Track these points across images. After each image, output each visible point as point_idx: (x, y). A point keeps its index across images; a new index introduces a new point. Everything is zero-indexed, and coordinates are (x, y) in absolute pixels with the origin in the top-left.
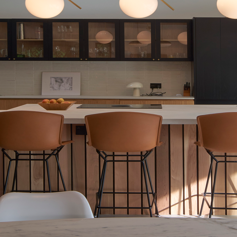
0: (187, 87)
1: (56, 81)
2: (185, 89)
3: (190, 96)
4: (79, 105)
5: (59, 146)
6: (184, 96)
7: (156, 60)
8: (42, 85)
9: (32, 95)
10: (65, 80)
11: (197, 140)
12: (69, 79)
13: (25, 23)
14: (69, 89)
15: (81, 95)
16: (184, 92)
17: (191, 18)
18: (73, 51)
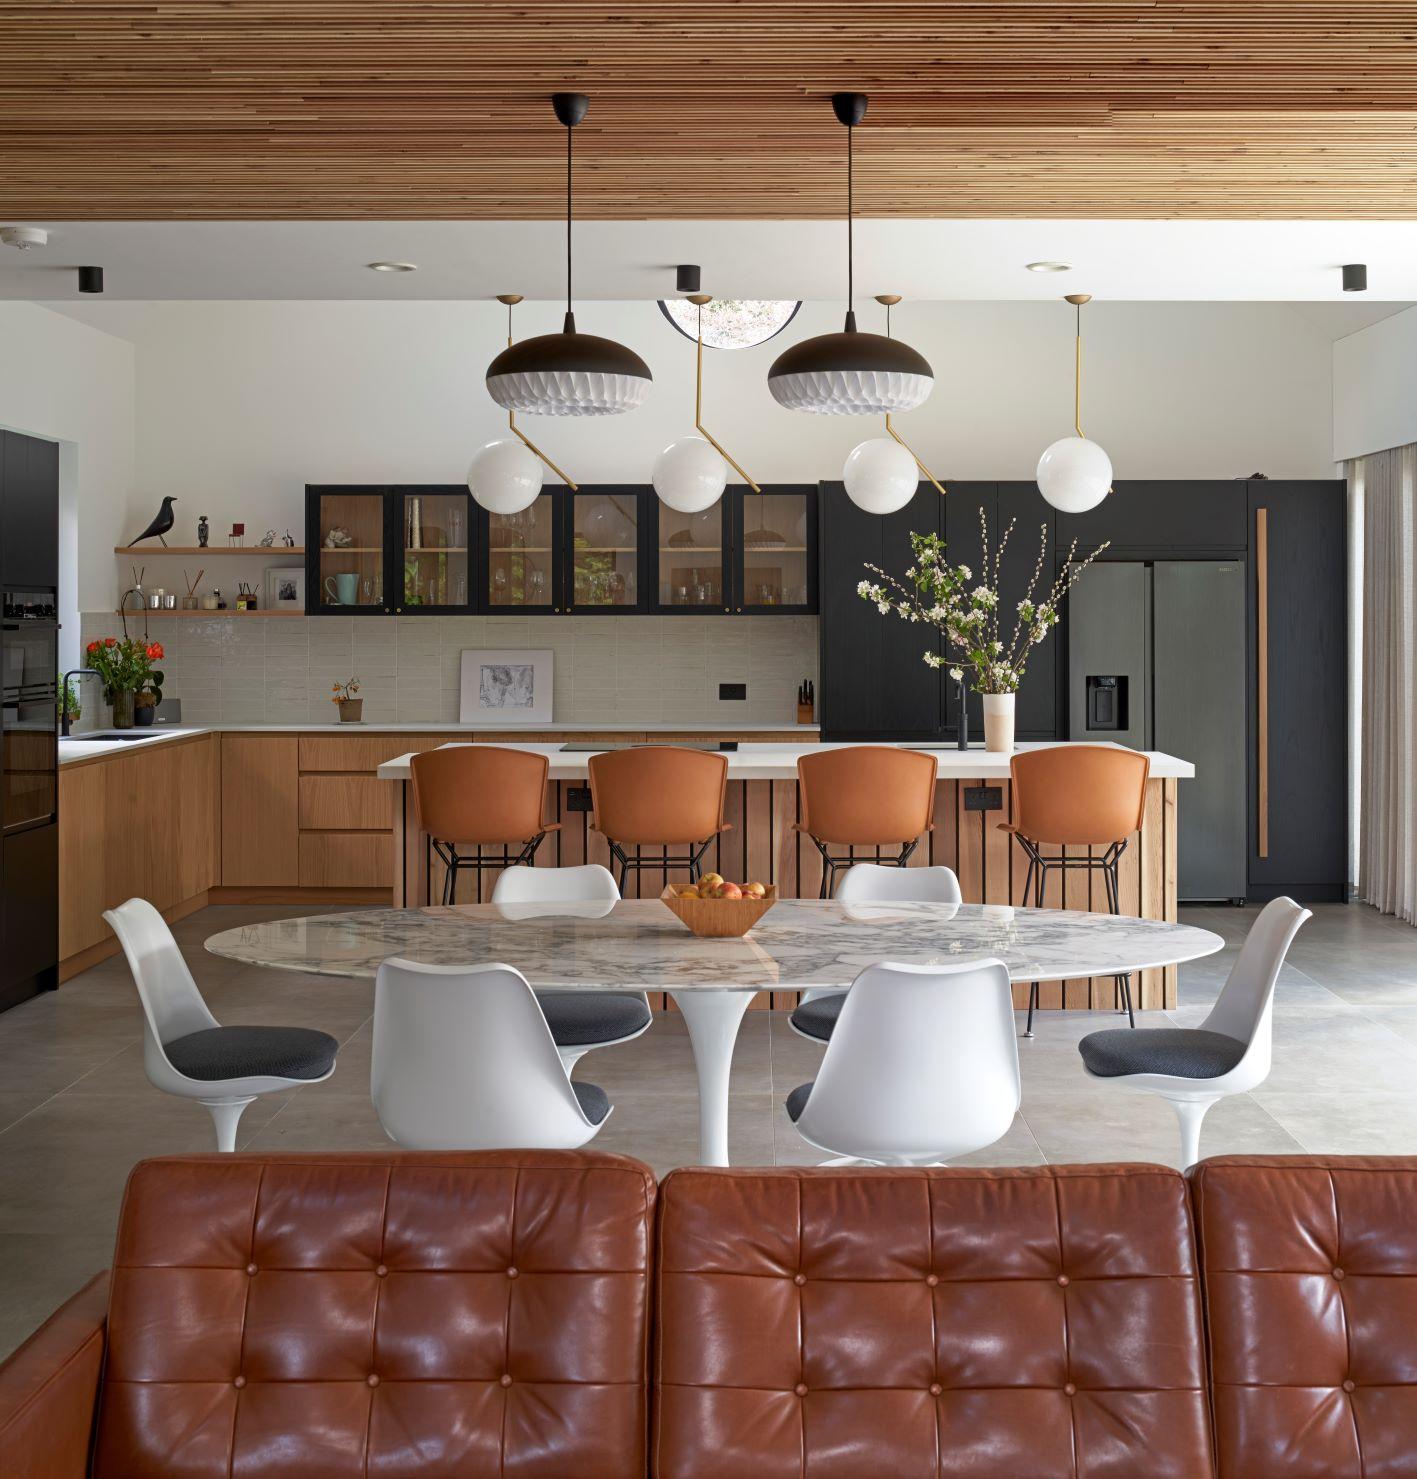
0: (805, 696)
1: (495, 679)
2: (800, 702)
3: (813, 723)
4: (562, 745)
5: (540, 832)
6: (800, 722)
7: (733, 612)
8: (459, 690)
9: (436, 722)
10: (515, 675)
11: (798, 821)
12: (525, 670)
13: (424, 497)
14: (526, 704)
15: (554, 722)
16: (800, 711)
17: (816, 482)
18: (536, 585)
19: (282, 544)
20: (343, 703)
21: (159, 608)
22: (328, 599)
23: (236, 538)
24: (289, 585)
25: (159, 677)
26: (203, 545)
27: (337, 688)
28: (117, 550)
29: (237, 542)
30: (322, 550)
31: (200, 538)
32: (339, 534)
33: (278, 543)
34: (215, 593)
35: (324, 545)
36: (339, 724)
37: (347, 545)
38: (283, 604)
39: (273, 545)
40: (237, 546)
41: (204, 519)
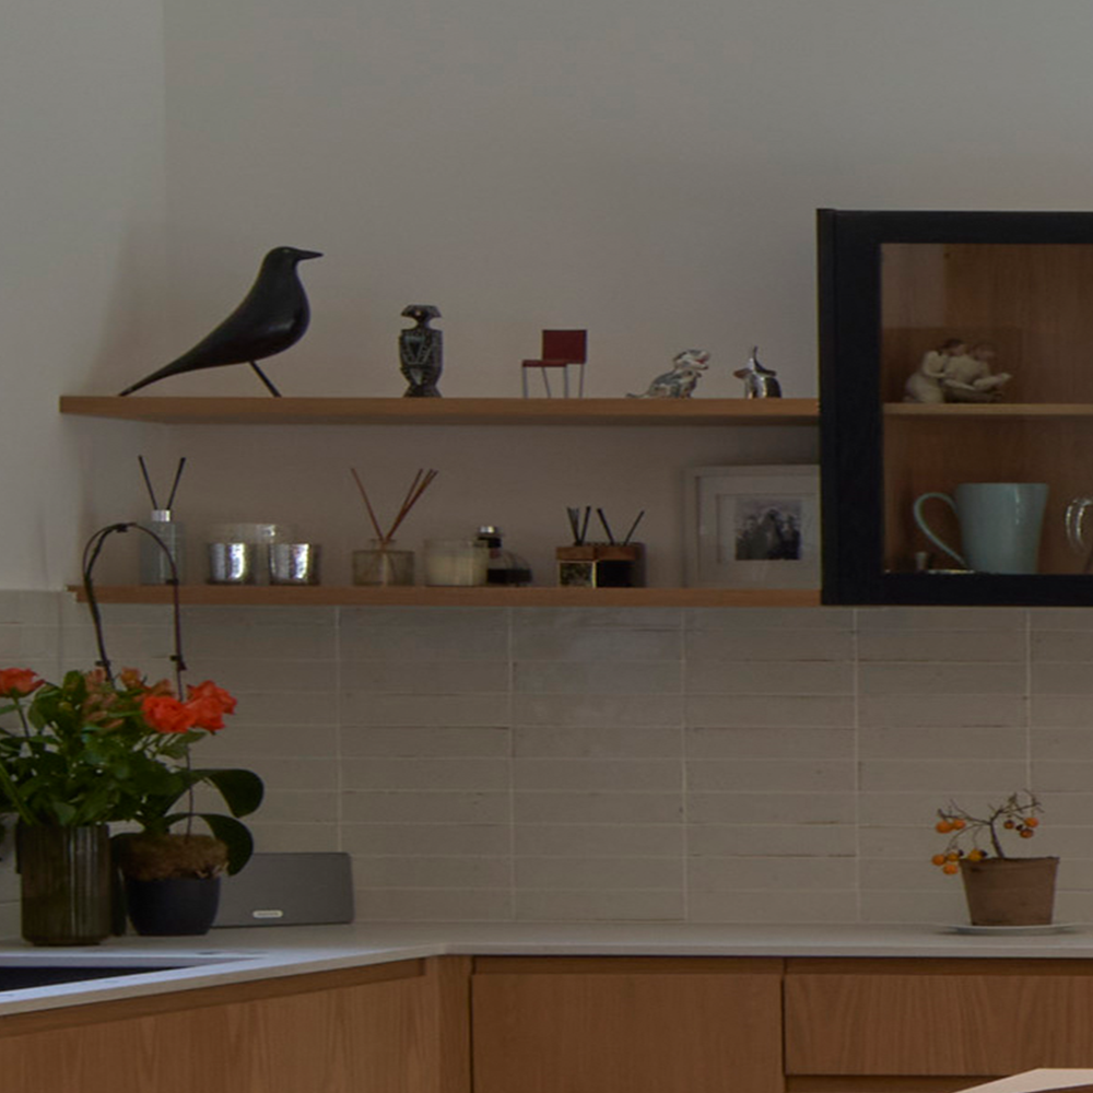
19: (737, 390)
20: (979, 872)
21: (249, 578)
22: (922, 556)
23: (555, 373)
24: (772, 516)
25: (243, 789)
26: (416, 391)
27: (950, 823)
28: (70, 405)
29: (557, 383)
30: (891, 408)
31: (406, 370)
32: (962, 365)
33: (718, 387)
34: (483, 537)
35: (900, 394)
36: (962, 932)
37: (993, 395)
38: (761, 572)
39: (695, 394)
40: (558, 394)
41: (423, 315)
